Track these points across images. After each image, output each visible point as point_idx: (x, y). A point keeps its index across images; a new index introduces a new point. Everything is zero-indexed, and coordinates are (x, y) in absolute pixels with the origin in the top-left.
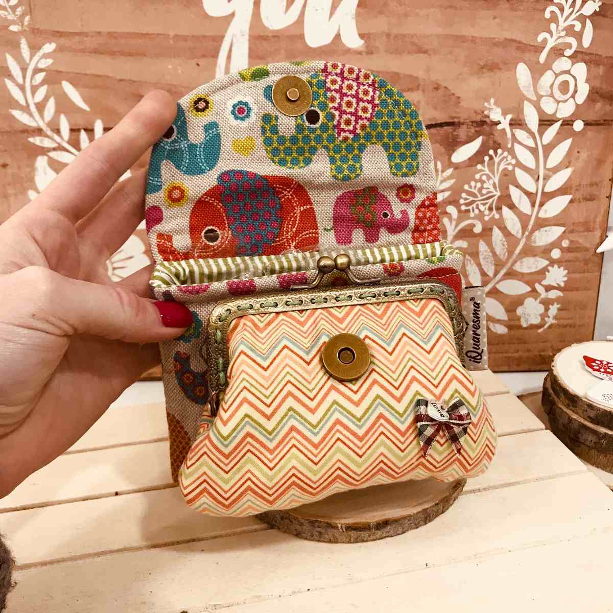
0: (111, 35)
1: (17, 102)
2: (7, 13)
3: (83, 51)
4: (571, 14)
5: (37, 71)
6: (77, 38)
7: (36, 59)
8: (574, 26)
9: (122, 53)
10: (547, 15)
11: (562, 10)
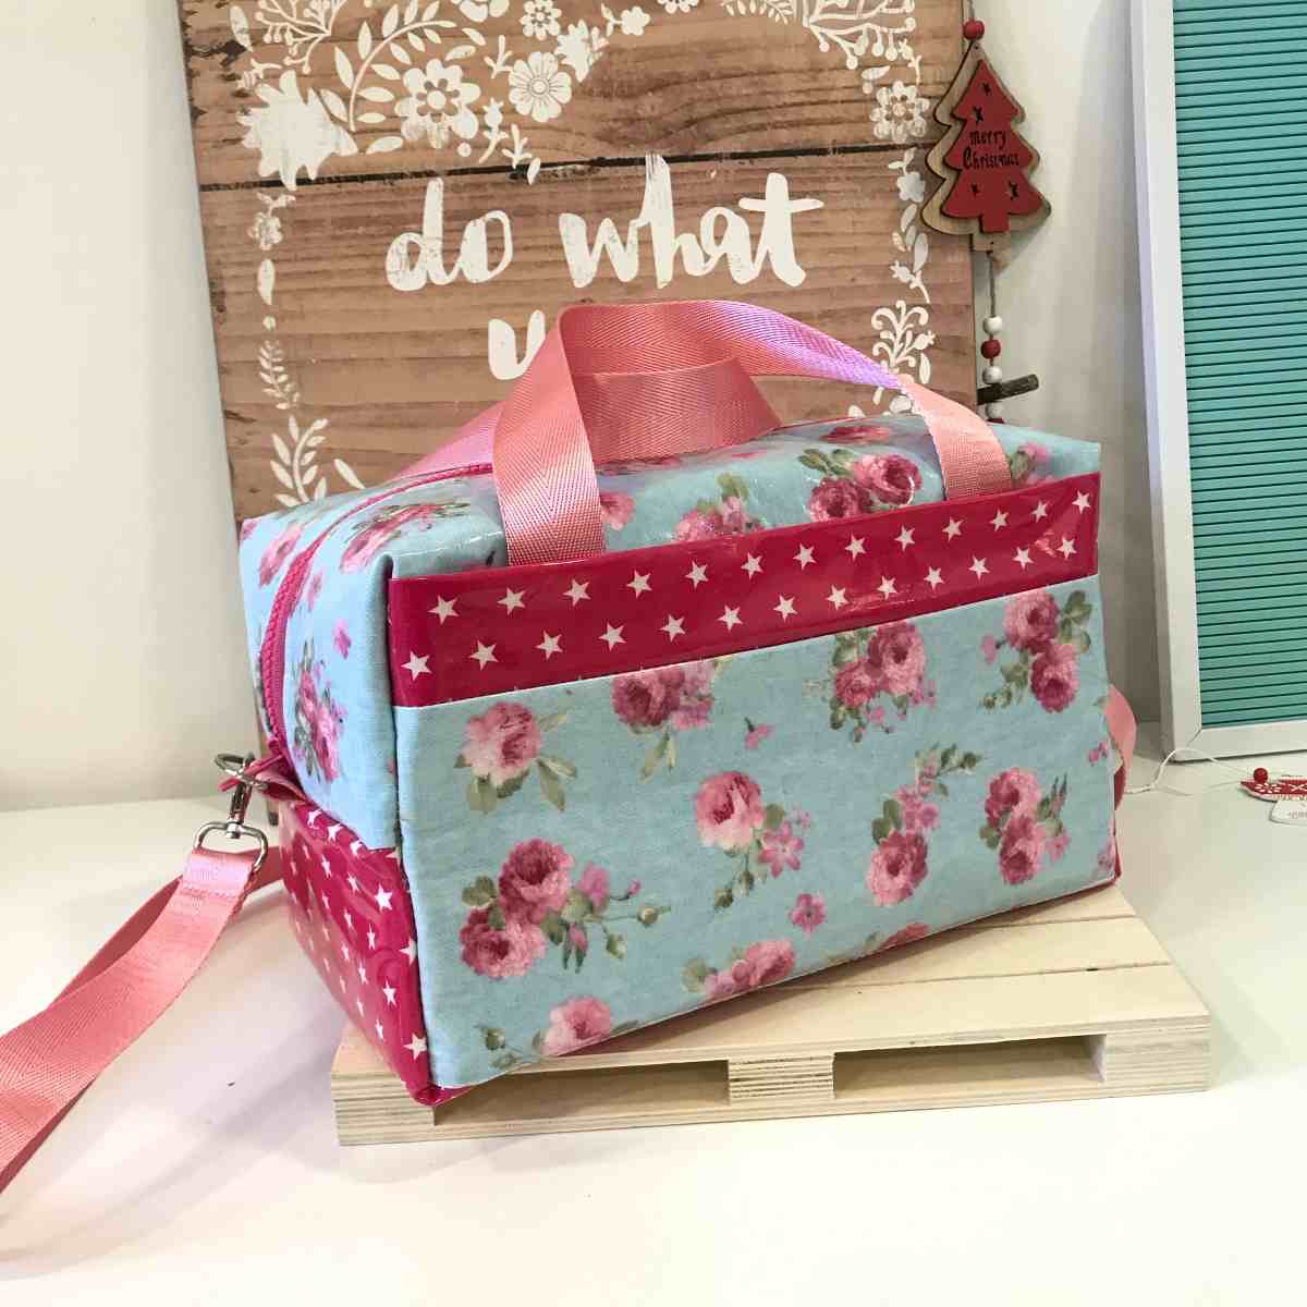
0: (389, 406)
1: (283, 485)
2: (273, 391)
3: (360, 426)
4: (902, 350)
5: (307, 450)
6: (350, 413)
7: (306, 436)
8: (907, 362)
9: (402, 425)
10: (876, 352)
11: (891, 346)
